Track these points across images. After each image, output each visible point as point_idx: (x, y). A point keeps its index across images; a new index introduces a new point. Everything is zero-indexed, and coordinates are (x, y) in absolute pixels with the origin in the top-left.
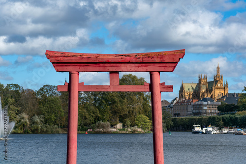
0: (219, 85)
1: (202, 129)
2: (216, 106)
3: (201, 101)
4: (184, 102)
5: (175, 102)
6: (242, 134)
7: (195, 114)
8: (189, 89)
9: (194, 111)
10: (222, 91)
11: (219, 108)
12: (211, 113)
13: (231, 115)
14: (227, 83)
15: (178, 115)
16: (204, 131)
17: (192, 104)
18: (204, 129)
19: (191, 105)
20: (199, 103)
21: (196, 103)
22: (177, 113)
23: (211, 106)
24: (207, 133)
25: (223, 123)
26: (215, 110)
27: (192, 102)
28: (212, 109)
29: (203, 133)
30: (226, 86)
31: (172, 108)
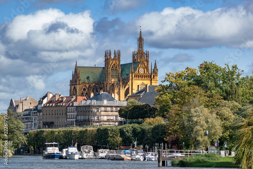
0: (141, 71)
1: (61, 150)
2: (119, 109)
3: (91, 99)
4: (62, 101)
5: (45, 101)
6: (123, 159)
7: (80, 123)
8: (88, 78)
9: (79, 118)
10: (147, 82)
11: (123, 112)
12: (108, 121)
13: (136, 125)
14: (155, 67)
15: (50, 124)
16: (64, 154)
17: (75, 104)
18: (64, 150)
19: (72, 106)
20: (88, 102)
21: (83, 103)
22: (49, 120)
23: (109, 109)
25: (121, 139)
26: (116, 116)
27: (76, 100)
28: (110, 113)
29: (61, 157)
30: (155, 72)
31: (40, 111)
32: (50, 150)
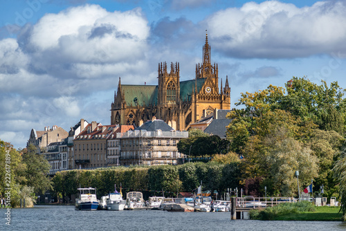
0: (208, 90)
1: (99, 197)
2: (177, 142)
3: (140, 129)
4: (100, 132)
5: (78, 132)
6: (182, 210)
7: (124, 161)
8: (136, 100)
9: (124, 154)
10: (216, 106)
11: (182, 146)
12: (163, 158)
14: (227, 85)
15: (85, 163)
16: (104, 204)
17: (119, 135)
18: (104, 198)
19: (115, 138)
20: (136, 133)
21: (129, 134)
22: (83, 158)
23: (164, 142)
24: (111, 207)
25: (181, 183)
26: (174, 152)
27: (119, 130)
28: (166, 148)
29: (100, 208)
30: (227, 91)
31: (71, 146)
32: (85, 198)
